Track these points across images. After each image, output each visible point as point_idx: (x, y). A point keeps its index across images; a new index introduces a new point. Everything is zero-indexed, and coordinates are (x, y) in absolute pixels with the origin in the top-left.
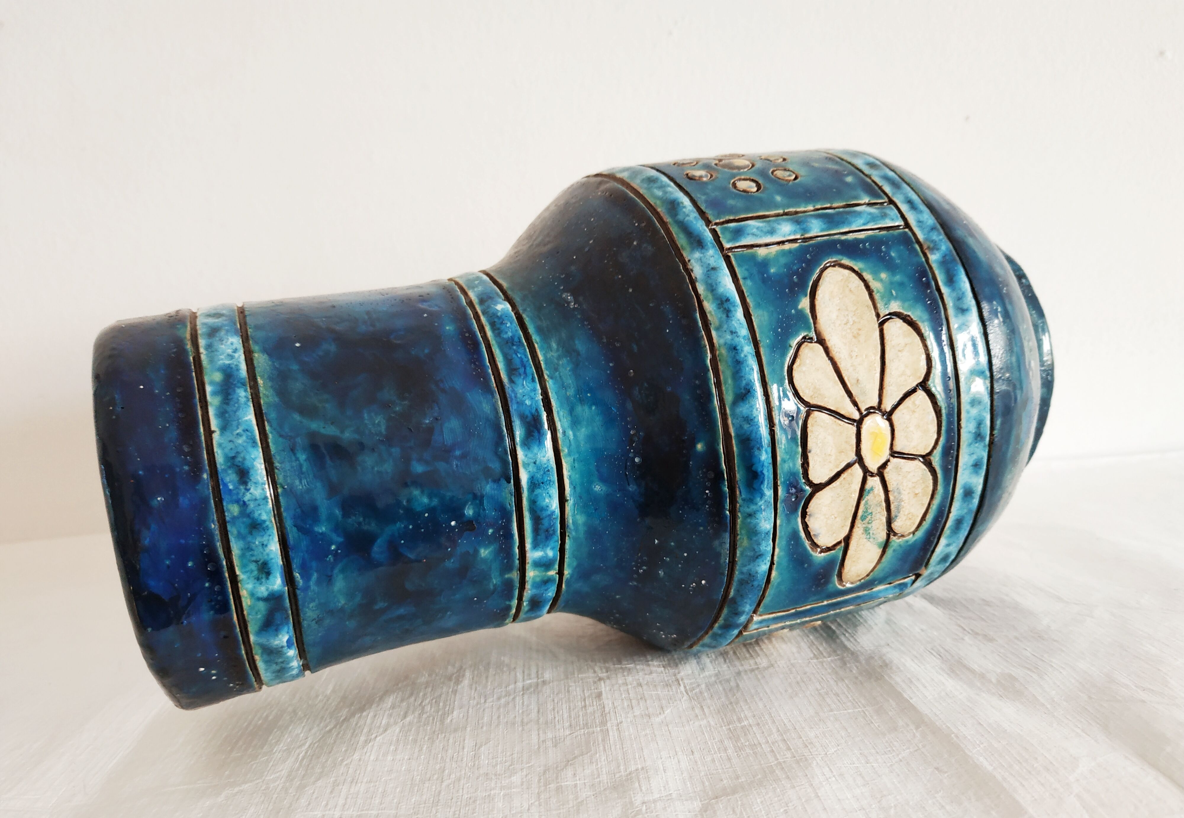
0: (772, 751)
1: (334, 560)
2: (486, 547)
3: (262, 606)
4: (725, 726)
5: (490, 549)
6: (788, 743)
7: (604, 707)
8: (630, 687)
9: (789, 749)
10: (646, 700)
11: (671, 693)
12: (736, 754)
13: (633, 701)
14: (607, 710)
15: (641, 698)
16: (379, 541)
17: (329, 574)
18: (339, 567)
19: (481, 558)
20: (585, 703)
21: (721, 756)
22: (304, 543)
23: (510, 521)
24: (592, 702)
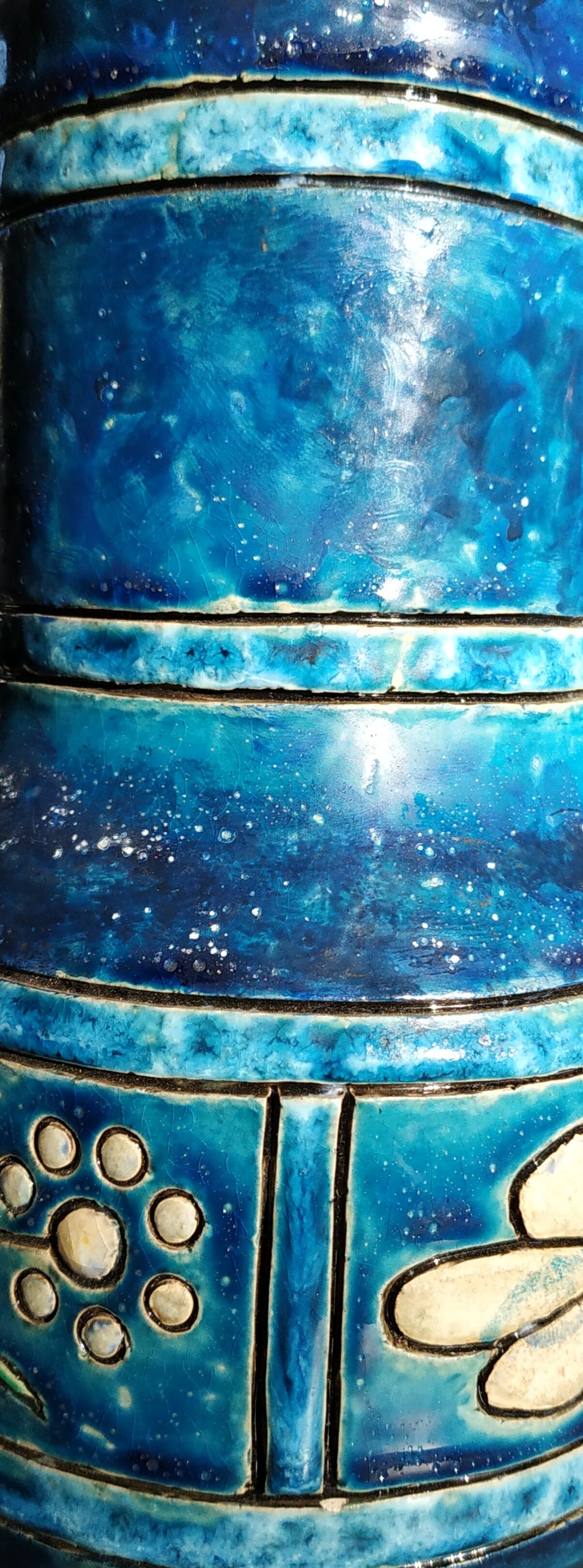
1: (523, 289)
2: (479, 555)
3: (489, 147)
5: (473, 563)
16: (528, 370)
17: (507, 275)
18: (513, 296)
19: (461, 544)
22: (552, 252)
23: (510, 602)
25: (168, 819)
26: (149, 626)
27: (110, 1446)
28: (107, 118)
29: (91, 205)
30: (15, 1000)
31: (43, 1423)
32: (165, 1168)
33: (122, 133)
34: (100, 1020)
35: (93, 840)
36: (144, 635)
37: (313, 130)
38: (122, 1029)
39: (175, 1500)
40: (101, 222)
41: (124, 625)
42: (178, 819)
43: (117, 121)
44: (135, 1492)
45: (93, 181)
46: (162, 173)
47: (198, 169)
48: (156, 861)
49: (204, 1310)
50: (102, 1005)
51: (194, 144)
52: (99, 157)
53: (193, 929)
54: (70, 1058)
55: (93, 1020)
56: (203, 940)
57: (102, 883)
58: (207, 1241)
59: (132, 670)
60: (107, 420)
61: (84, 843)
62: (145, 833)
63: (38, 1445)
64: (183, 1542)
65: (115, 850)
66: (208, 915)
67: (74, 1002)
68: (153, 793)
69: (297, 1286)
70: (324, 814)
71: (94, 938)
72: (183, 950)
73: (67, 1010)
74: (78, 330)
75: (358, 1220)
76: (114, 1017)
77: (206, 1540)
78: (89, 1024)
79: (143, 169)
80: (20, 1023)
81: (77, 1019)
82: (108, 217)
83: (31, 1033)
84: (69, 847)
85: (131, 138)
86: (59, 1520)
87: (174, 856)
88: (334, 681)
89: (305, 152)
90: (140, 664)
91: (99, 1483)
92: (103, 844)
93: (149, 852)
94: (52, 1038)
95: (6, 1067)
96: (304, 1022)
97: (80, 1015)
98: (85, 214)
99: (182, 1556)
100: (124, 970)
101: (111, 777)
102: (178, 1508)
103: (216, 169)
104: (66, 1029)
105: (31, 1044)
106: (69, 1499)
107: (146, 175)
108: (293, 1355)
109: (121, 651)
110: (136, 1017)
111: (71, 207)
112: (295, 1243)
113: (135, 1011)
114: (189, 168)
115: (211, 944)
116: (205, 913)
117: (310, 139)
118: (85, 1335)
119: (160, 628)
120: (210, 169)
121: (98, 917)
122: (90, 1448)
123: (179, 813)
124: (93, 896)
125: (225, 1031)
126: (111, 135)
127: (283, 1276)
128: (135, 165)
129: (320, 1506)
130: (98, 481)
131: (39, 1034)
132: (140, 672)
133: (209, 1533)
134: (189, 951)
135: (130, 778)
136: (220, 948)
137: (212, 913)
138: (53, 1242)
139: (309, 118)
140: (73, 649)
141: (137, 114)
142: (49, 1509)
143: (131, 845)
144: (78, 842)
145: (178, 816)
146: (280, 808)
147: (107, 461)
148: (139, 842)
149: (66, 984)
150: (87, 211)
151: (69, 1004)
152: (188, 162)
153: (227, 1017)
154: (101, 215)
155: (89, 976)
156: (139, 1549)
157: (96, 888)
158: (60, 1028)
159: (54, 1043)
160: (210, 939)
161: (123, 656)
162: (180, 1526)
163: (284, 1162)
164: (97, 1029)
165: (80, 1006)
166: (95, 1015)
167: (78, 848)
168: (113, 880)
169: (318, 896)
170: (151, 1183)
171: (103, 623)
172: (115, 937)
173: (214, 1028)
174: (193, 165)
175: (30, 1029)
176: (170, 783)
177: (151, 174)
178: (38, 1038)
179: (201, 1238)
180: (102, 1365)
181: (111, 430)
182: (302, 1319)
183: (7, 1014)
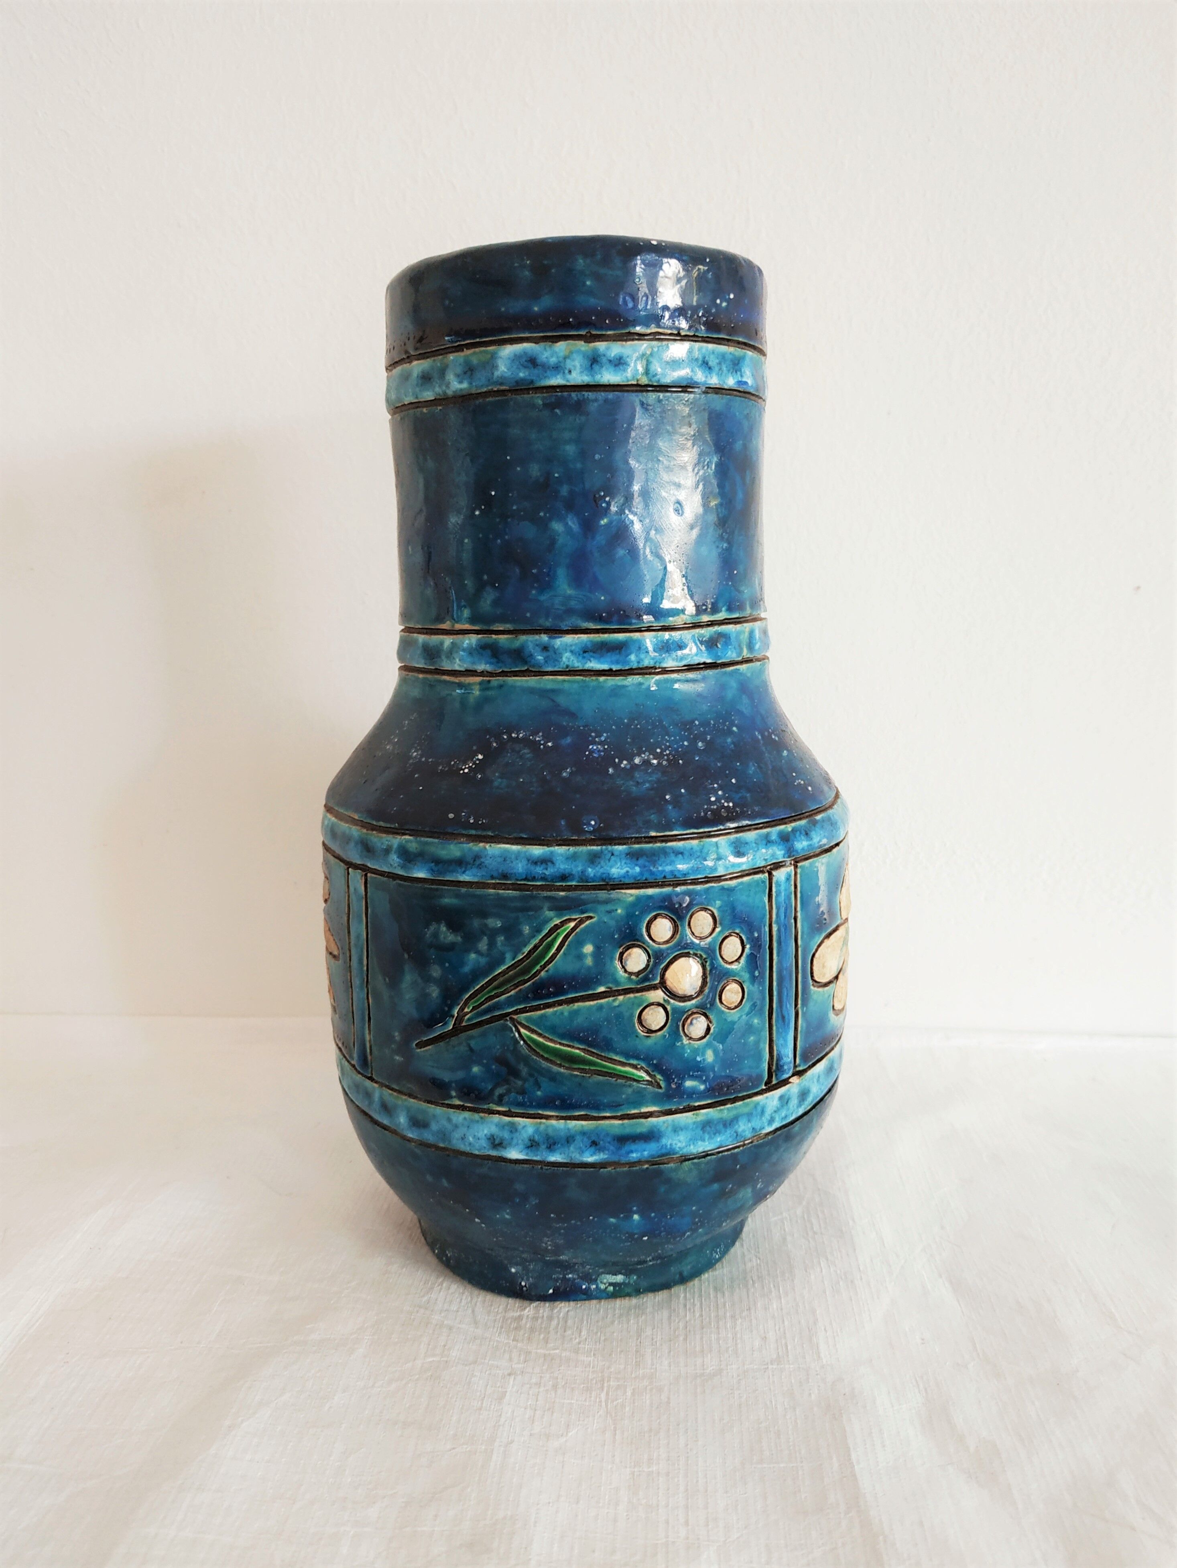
0: (667, 1522)
4: (630, 1467)
6: (690, 1514)
7: (501, 1415)
8: (542, 1389)
9: (687, 1523)
10: (553, 1412)
11: (587, 1404)
12: (625, 1514)
13: (538, 1412)
14: (503, 1420)
15: (549, 1409)
20: (482, 1404)
21: (608, 1513)
24: (491, 1404)
25: (667, 741)
26: (636, 635)
27: (702, 1087)
28: (601, 346)
29: (591, 395)
30: (627, 854)
31: (660, 1091)
32: (727, 922)
33: (612, 355)
34: (685, 852)
35: (630, 759)
36: (632, 640)
37: (710, 363)
38: (699, 854)
39: (735, 1104)
40: (596, 404)
41: (621, 636)
42: (673, 740)
43: (608, 348)
44: (715, 1109)
45: (593, 380)
46: (638, 381)
47: (659, 381)
48: (673, 763)
49: (748, 992)
50: (683, 845)
51: (657, 368)
52: (596, 367)
53: (711, 796)
54: (672, 877)
55: (682, 853)
56: (718, 800)
57: (649, 782)
58: (748, 956)
59: (628, 662)
60: (603, 519)
61: (625, 762)
62: (658, 750)
63: (658, 1106)
64: (739, 1126)
65: (647, 763)
66: (714, 787)
67: (666, 847)
68: (653, 728)
69: (785, 966)
70: (736, 726)
71: (661, 811)
72: (712, 807)
73: (664, 852)
74: (579, 466)
75: (802, 925)
76: (692, 849)
77: (749, 1121)
78: (680, 856)
79: (627, 377)
80: (637, 865)
81: (672, 855)
82: (601, 402)
83: (645, 869)
84: (616, 767)
85: (618, 358)
86: (671, 1145)
87: (681, 759)
88: (727, 655)
89: (709, 375)
90: (633, 657)
91: (695, 1112)
92: (637, 761)
93: (667, 760)
94: (660, 868)
95: (625, 893)
96: (774, 831)
97: (673, 852)
98: (584, 399)
99: (739, 1133)
100: (689, 823)
101: (623, 724)
102: (736, 1108)
103: (669, 381)
104: (668, 862)
105: (647, 875)
106: (676, 1129)
107: (628, 381)
108: (784, 1004)
109: (618, 651)
110: (703, 846)
111: (573, 395)
112: (783, 944)
113: (702, 843)
114: (653, 379)
115: (723, 801)
116: (712, 786)
117: (710, 368)
118: (688, 1030)
119: (644, 636)
120: (665, 381)
121: (657, 799)
122: (692, 1094)
123: (672, 736)
124: (648, 789)
125: (747, 843)
126: (604, 355)
127: (780, 962)
128: (622, 374)
129: (790, 1083)
130: (596, 554)
131: (652, 868)
132: (632, 662)
133: (749, 1116)
134: (715, 807)
135: (636, 722)
136: (728, 802)
137: (716, 786)
138: (663, 985)
139: (709, 357)
140: (582, 653)
141: (623, 346)
142: (664, 1141)
143: (654, 759)
144: (621, 762)
145: (673, 738)
146: (719, 726)
147: (604, 542)
148: (657, 756)
149: (654, 839)
150: (586, 397)
151: (663, 849)
152: (654, 376)
153: (745, 836)
154: (596, 400)
155: (672, 830)
156: (719, 1140)
157: (647, 785)
158: (664, 862)
159: (663, 871)
160: (721, 799)
161: (620, 653)
162: (735, 1119)
163: (776, 904)
164: (686, 857)
165: (671, 848)
166: (682, 851)
167: (622, 766)
168: (654, 779)
169: (753, 768)
170: (720, 932)
171: (606, 636)
172: (674, 807)
173: (742, 843)
174: (656, 378)
175: (645, 866)
176: (661, 721)
177: (631, 381)
178: (651, 870)
179: (744, 955)
180: (698, 1042)
181: (605, 525)
182: (786, 983)
183: (625, 863)
